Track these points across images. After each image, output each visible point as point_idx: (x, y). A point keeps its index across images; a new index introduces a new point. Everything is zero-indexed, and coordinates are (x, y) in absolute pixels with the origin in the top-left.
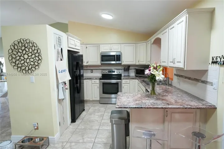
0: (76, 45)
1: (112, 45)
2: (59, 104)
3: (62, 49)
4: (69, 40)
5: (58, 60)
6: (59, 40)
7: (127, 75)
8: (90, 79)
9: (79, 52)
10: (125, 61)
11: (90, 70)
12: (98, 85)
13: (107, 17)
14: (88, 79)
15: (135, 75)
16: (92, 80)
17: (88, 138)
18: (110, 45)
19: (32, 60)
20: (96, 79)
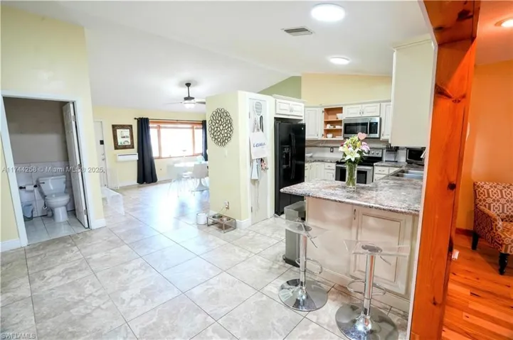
0: (293, 108)
1: (364, 105)
2: (253, 186)
3: (261, 117)
4: (278, 104)
5: (254, 131)
6: (258, 107)
7: (393, 160)
8: (322, 161)
9: (301, 120)
10: (386, 133)
11: (329, 147)
12: (334, 172)
13: (339, 61)
14: (319, 161)
15: (407, 161)
16: (326, 163)
17: (279, 234)
18: (360, 106)
19: (226, 131)
20: (331, 162)
